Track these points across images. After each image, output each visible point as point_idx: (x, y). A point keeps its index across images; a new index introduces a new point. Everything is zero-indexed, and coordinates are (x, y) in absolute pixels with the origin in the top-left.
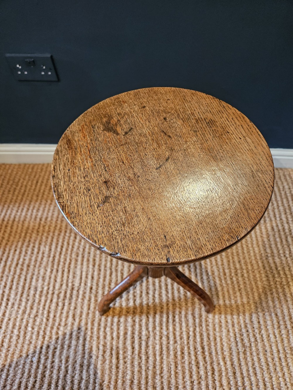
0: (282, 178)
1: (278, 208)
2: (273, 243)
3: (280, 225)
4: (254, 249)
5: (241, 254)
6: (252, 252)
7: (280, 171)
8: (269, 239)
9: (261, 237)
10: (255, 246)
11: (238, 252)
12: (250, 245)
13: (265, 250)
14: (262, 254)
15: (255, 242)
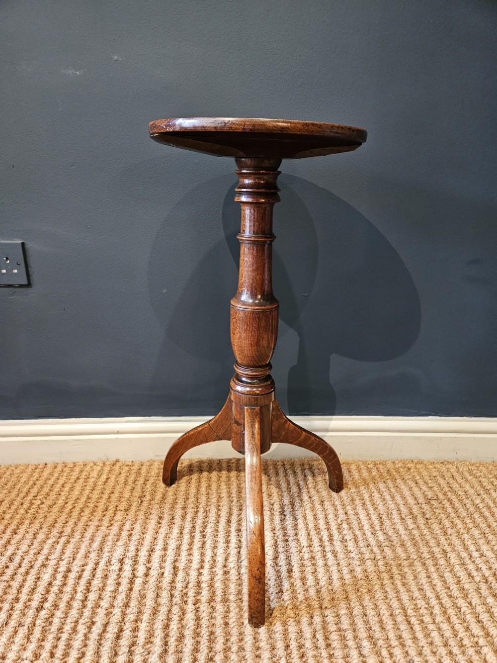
0: (458, 478)
1: (468, 533)
2: (480, 609)
3: (484, 567)
4: (440, 629)
5: (409, 642)
6: (435, 634)
7: (450, 466)
8: (468, 600)
9: (450, 596)
10: (439, 619)
11: (400, 637)
12: (427, 619)
13: (467, 629)
14: (462, 639)
15: (437, 610)
